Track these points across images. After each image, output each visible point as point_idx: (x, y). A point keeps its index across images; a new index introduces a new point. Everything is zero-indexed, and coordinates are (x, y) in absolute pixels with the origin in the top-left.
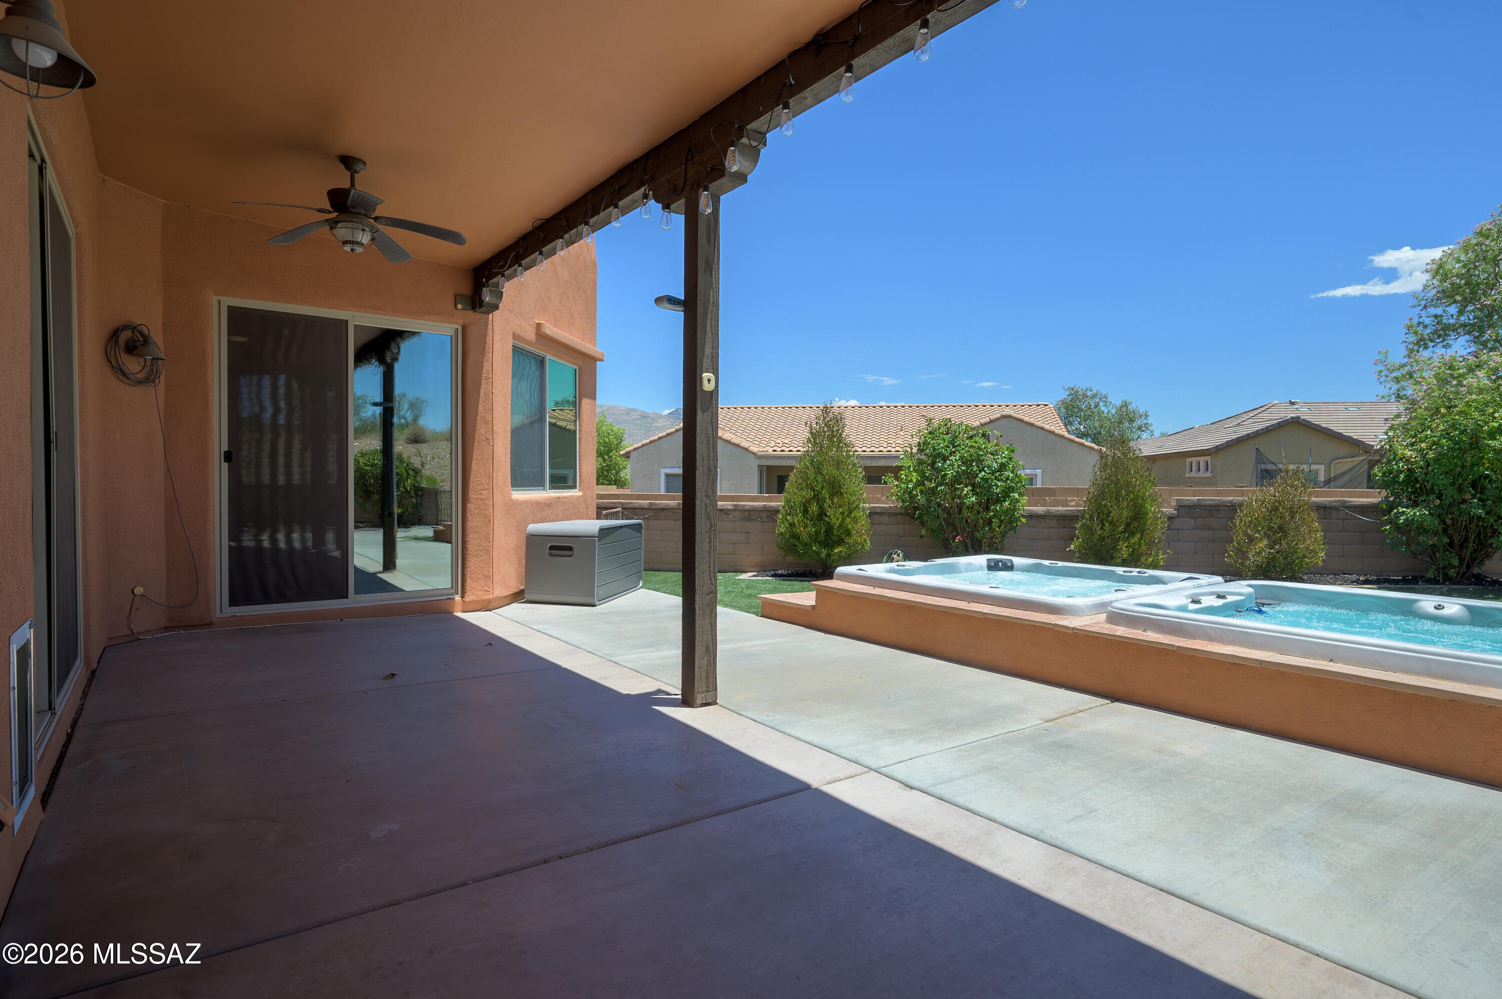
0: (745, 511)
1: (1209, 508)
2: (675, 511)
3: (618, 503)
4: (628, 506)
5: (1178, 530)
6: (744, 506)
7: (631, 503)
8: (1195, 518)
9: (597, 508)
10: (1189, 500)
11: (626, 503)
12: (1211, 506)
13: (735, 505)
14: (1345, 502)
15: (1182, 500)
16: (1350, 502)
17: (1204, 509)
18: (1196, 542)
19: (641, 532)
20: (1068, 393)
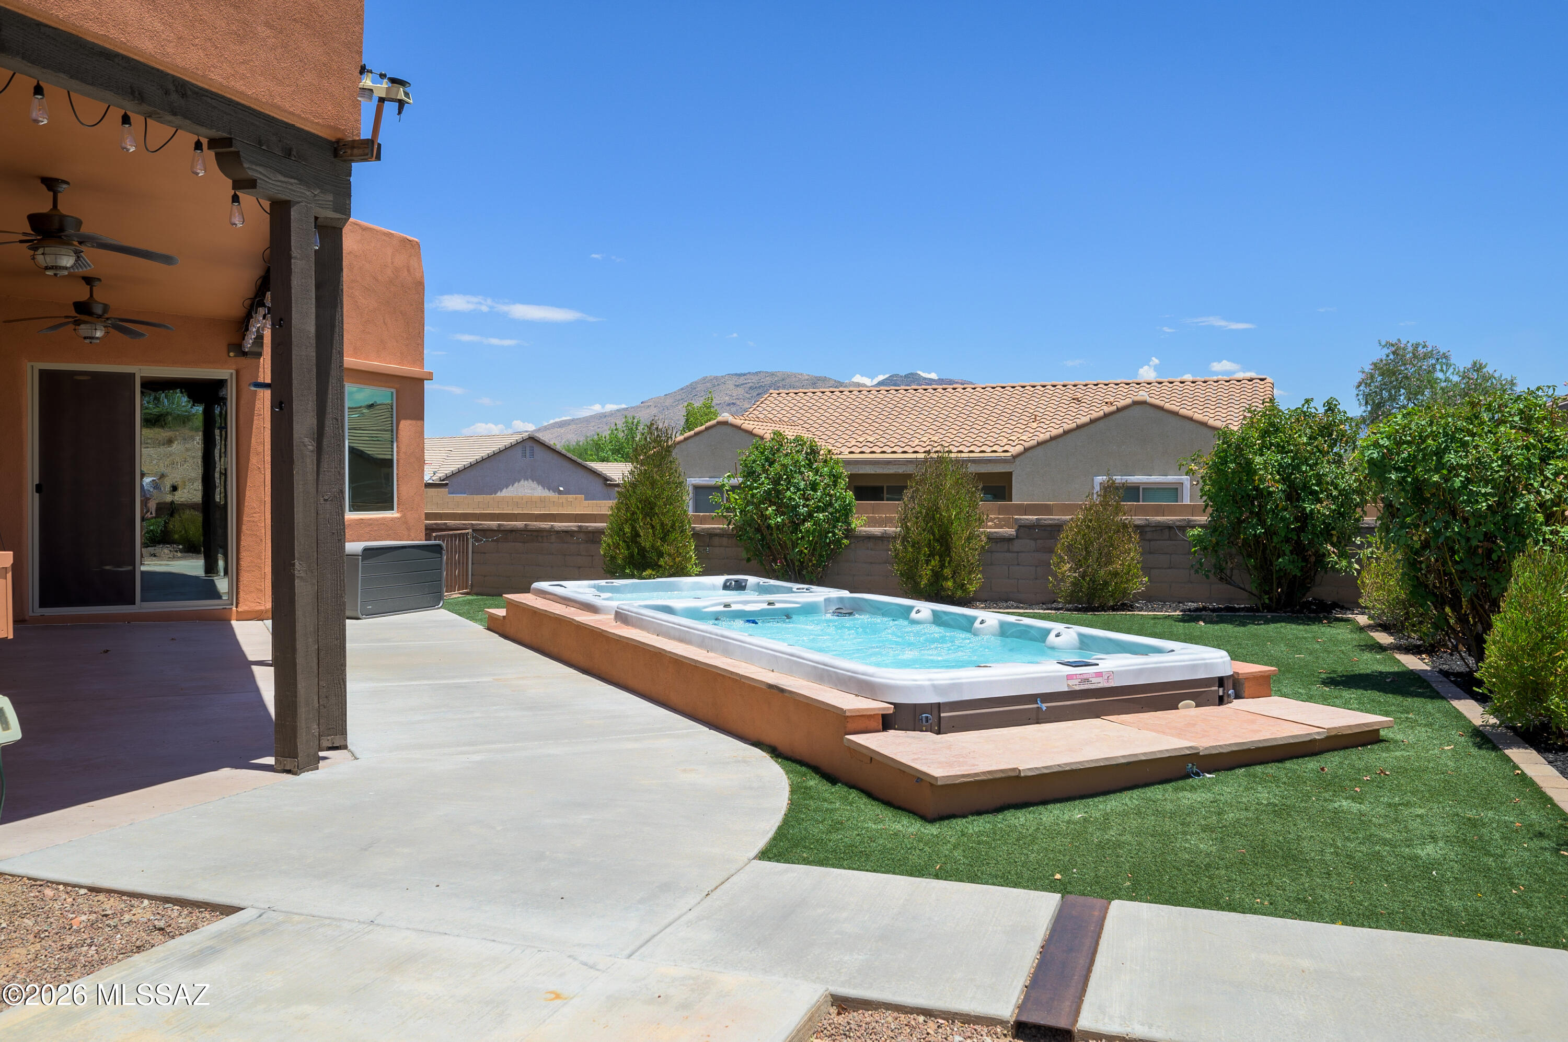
0: (590, 532)
1: (1049, 529)
2: (523, 533)
3: (469, 524)
4: (478, 527)
5: (1018, 552)
6: (587, 527)
7: (481, 524)
8: (1035, 540)
9: (426, 529)
10: (1027, 519)
11: (477, 525)
12: (1051, 526)
13: (579, 527)
14: (1189, 521)
15: (1021, 519)
16: (1195, 521)
17: (1045, 530)
18: (1036, 567)
19: (441, 554)
20: (1386, 351)
